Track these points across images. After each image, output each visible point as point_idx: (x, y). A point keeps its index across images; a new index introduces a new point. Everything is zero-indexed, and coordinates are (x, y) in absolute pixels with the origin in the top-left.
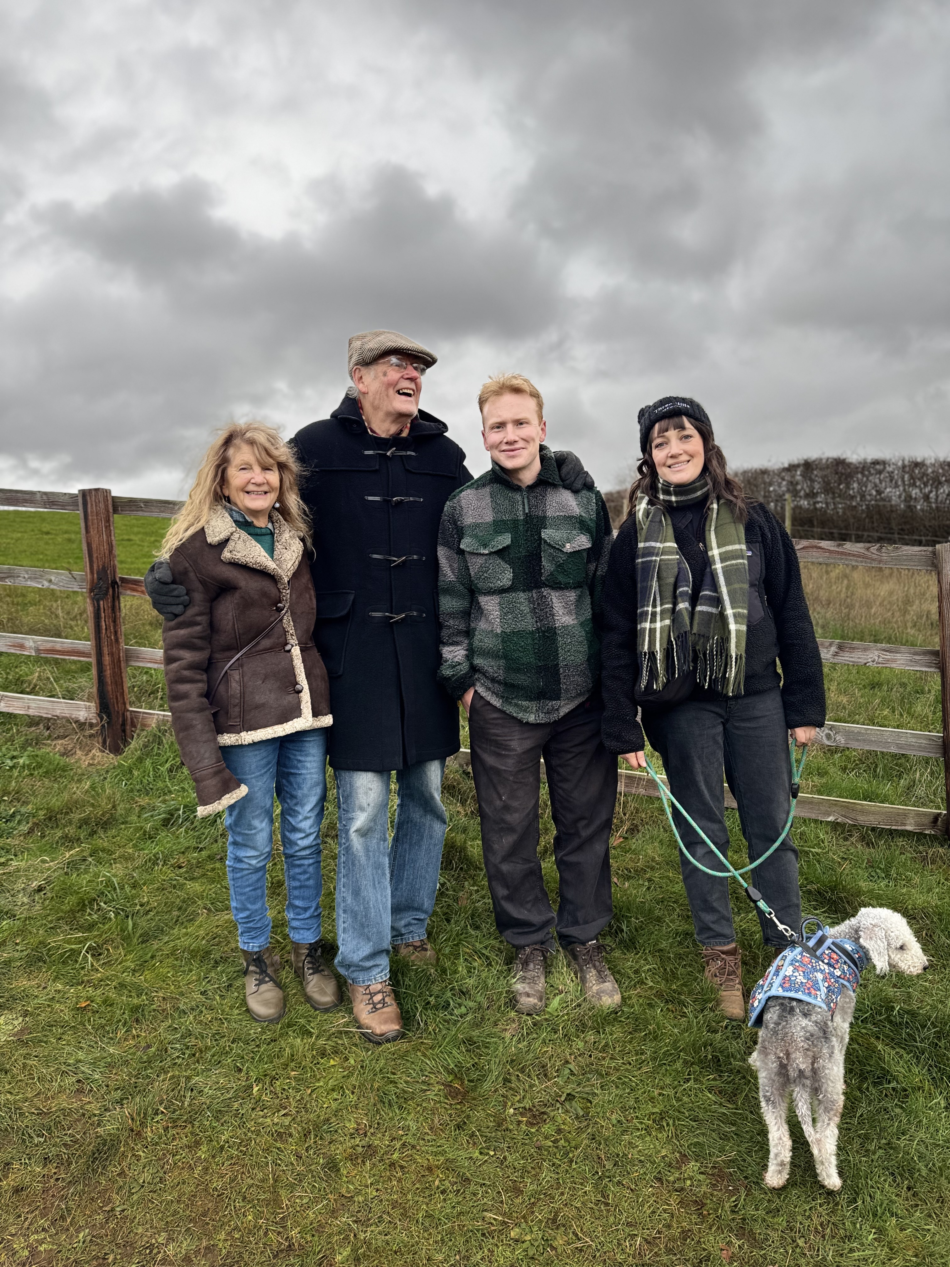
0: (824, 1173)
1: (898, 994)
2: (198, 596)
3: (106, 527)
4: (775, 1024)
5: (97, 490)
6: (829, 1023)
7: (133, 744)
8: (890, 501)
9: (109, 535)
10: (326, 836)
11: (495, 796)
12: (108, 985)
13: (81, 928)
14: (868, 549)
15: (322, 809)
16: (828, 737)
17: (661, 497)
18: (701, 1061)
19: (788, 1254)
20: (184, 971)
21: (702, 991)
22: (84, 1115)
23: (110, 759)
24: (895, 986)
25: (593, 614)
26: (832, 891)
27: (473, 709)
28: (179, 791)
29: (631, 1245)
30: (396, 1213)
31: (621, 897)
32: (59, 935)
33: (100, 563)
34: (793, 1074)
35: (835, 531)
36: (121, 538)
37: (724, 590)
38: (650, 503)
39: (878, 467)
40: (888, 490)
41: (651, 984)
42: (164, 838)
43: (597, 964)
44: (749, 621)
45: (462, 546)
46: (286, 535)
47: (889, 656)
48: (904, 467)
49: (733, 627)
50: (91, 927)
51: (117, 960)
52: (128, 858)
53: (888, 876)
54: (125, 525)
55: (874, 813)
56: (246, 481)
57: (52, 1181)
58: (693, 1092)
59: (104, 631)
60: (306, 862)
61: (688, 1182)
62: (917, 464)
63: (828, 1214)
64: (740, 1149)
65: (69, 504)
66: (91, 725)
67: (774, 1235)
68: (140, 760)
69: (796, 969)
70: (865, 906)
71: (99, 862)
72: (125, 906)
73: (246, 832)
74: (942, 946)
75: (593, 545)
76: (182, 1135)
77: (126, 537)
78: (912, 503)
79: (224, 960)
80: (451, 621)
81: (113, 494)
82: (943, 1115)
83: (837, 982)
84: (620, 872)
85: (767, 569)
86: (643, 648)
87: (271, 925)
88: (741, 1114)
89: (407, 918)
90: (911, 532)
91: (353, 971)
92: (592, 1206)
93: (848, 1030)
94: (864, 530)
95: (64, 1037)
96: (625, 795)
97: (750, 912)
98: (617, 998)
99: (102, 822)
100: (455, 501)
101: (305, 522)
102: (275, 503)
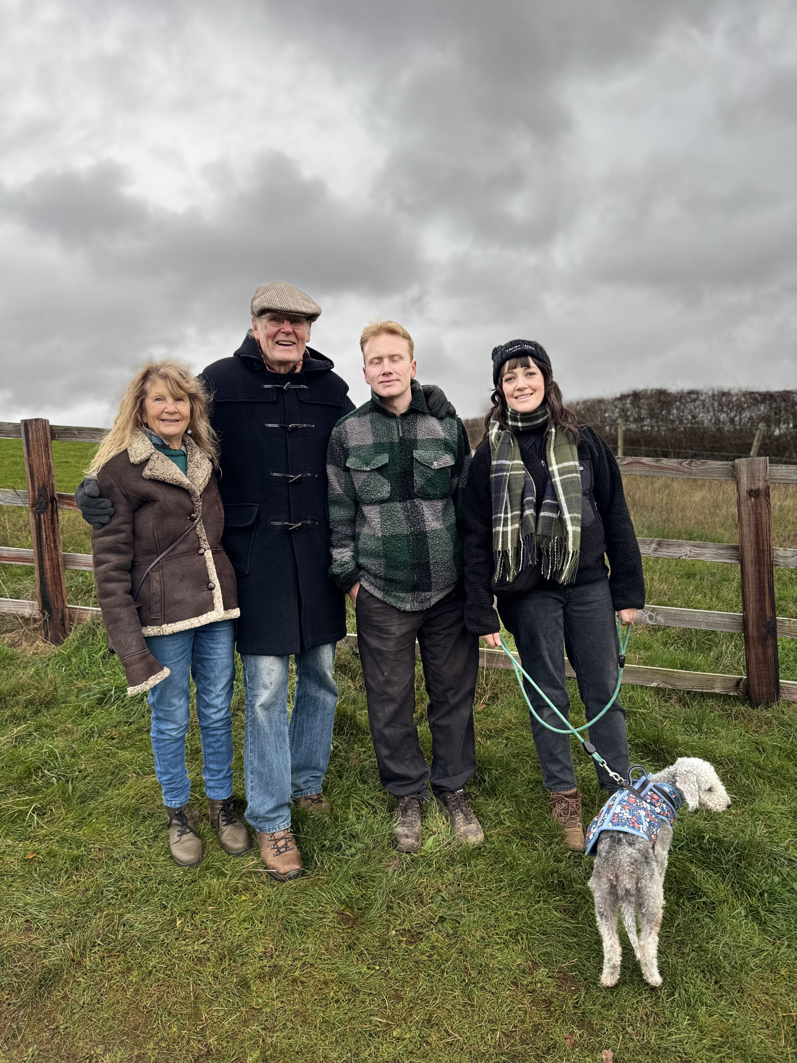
0: (648, 973)
1: (708, 826)
2: (122, 508)
3: (45, 451)
4: (607, 852)
5: (37, 420)
6: (651, 851)
7: (72, 636)
8: (703, 424)
9: (48, 458)
10: (237, 710)
11: (378, 672)
12: (52, 839)
13: (28, 792)
14: (680, 464)
16: (651, 617)
17: (510, 423)
18: (549, 886)
19: (619, 1039)
20: (117, 826)
21: (550, 829)
22: (31, 949)
23: (53, 649)
24: (705, 819)
25: (456, 520)
26: (655, 744)
27: (359, 601)
28: (111, 675)
29: (492, 1038)
30: (298, 1020)
31: (484, 753)
32: (8, 798)
33: (41, 482)
34: (621, 893)
35: (658, 449)
36: (59, 460)
37: (562, 498)
38: (501, 428)
39: (693, 396)
40: (701, 415)
41: (509, 824)
42: (99, 714)
43: (464, 808)
44: (582, 524)
45: (347, 465)
46: (198, 456)
47: (698, 551)
48: (714, 395)
49: (570, 528)
50: (36, 791)
51: (59, 818)
52: (67, 732)
53: (700, 730)
54: (63, 450)
55: (689, 680)
56: (161, 410)
57: (5, 1005)
58: (543, 911)
59: (44, 540)
60: (219, 732)
61: (539, 985)
62: (723, 394)
63: (651, 1006)
64: (581, 956)
65: (12, 432)
66: (35, 620)
67: (608, 1025)
68: (78, 649)
69: (623, 808)
70: (681, 756)
71: (43, 736)
72: (65, 772)
73: (167, 709)
74: (743, 786)
75: (456, 463)
76: (116, 963)
77: (64, 460)
78: (721, 426)
79: (151, 815)
80: (340, 528)
81: (51, 423)
82: (743, 923)
83: (657, 817)
84: (483, 733)
85: (595, 481)
86: (497, 548)
87: (190, 785)
88: (581, 928)
89: (306, 776)
90: (721, 449)
91: (260, 822)
92: (461, 1007)
93: (667, 857)
94: (681, 448)
95: (14, 884)
96: (487, 669)
97: (589, 762)
98: (481, 837)
99: (45, 702)
100: (341, 427)
101: (214, 445)
102: (187, 429)
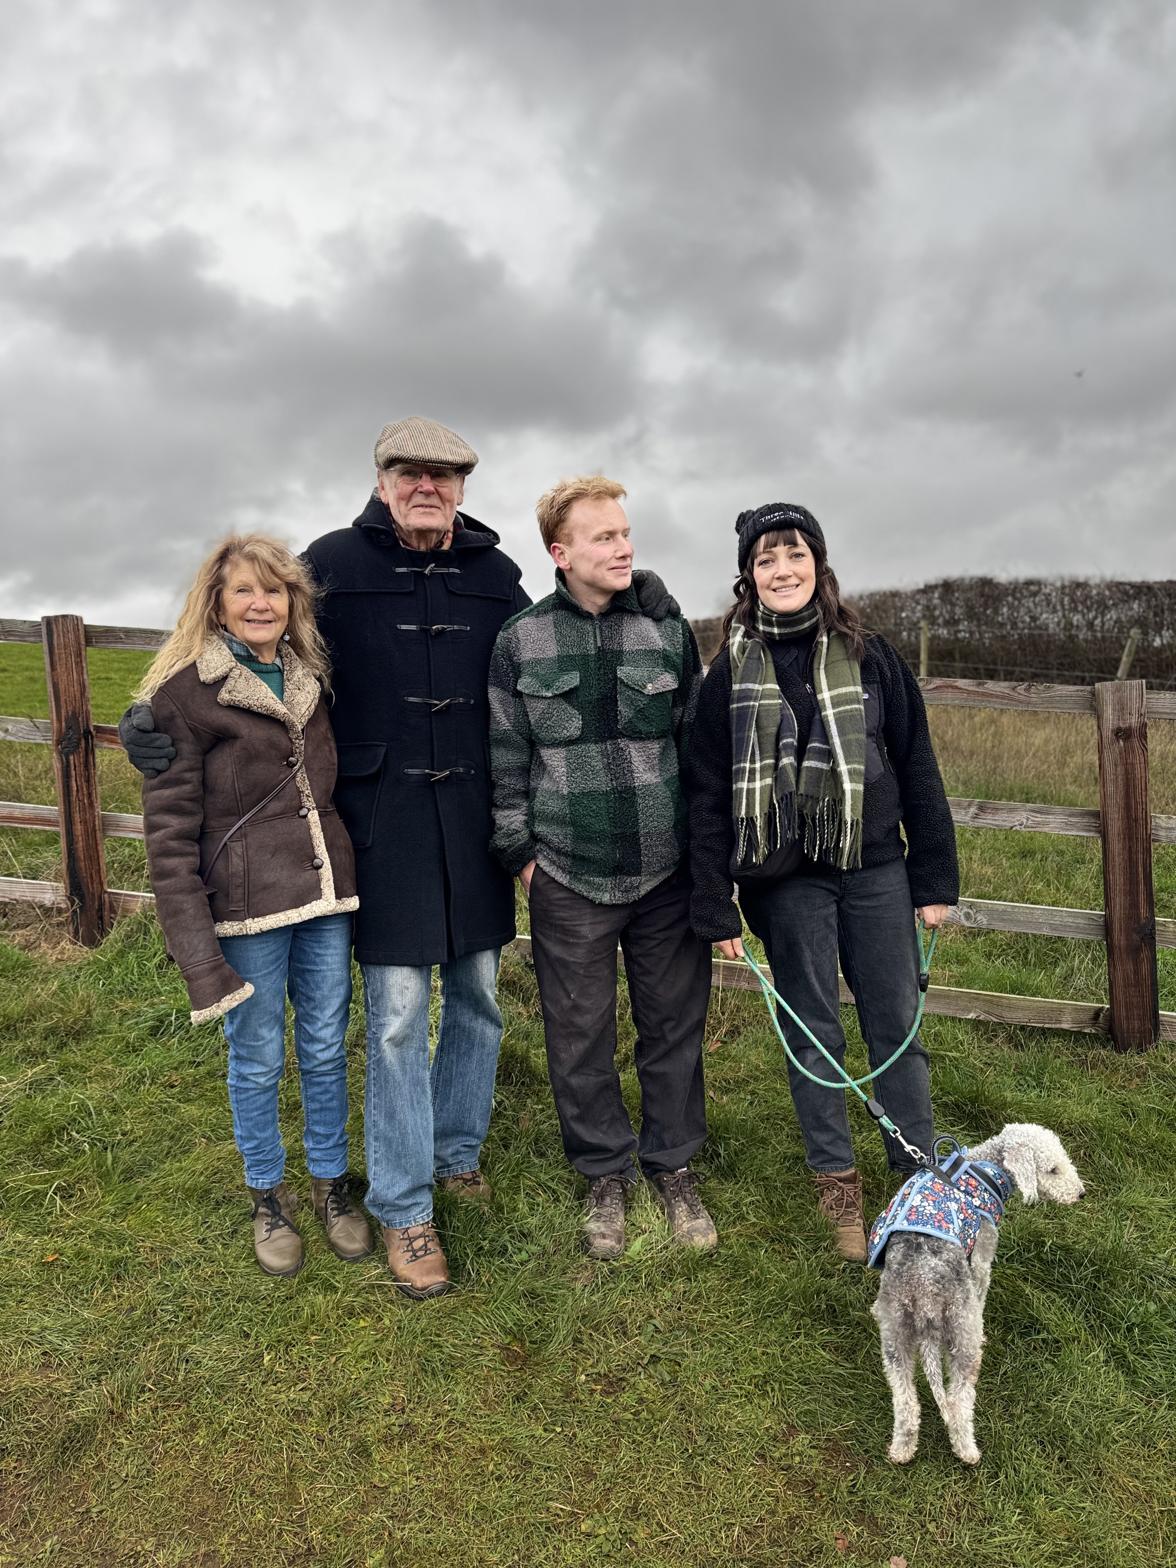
0: (959, 1444)
1: (1050, 1226)
2: (187, 748)
3: (77, 663)
4: (899, 1264)
5: (64, 617)
6: (965, 1263)
7: (113, 934)
8: (1047, 629)
9: (81, 673)
10: (356, 1046)
11: (562, 993)
12: (81, 1233)
13: (47, 1164)
14: (1014, 689)
15: (347, 1013)
16: (968, 916)
17: (761, 628)
18: (813, 1312)
19: (915, 1541)
20: (177, 1215)
21: (816, 1228)
22: (51, 1395)
23: (85, 953)
24: (1046, 1217)
25: (680, 770)
26: (973, 1103)
27: (534, 889)
28: (170, 992)
29: (727, 1537)
30: (441, 1505)
31: (719, 1115)
32: (18, 1173)
33: (70, 708)
34: (920, 1324)
35: (981, 666)
36: (97, 676)
37: (836, 741)
38: (746, 635)
39: (1032, 588)
40: (1044, 616)
41: (754, 1220)
42: (152, 1050)
43: (688, 1196)
44: (866, 779)
45: (519, 688)
46: (299, 673)
47: (1040, 818)
48: (1063, 587)
49: (847, 786)
50: (60, 1162)
51: (93, 1202)
52: (106, 1076)
53: (1039, 1084)
54: (102, 660)
55: (1023, 1009)
56: (245, 606)
57: (11, 1477)
58: (804, 1349)
59: (75, 794)
60: (328, 1079)
61: (797, 1459)
62: (1078, 585)
63: (964, 1493)
64: (859, 1417)
65: (28, 635)
66: (60, 911)
67: (900, 1520)
68: (122, 954)
69: (924, 1198)
71: (70, 1081)
72: (103, 1135)
73: (252, 1043)
74: (1103, 1168)
75: (680, 686)
76: (175, 1417)
77: (103, 675)
78: (1073, 632)
79: (228, 1200)
80: (506, 780)
81: (86, 622)
82: (1102, 1371)
83: (975, 1213)
84: (717, 1084)
85: (886, 715)
86: (740, 813)
87: (285, 1156)
88: (861, 1375)
89: (455, 1144)
90: (1073, 667)
91: (388, 1212)
92: (681, 1490)
93: (989, 1271)
94: (1015, 665)
95: (25, 1299)
96: (724, 990)
97: (874, 1130)
98: (713, 1238)
99: (73, 1031)
100: (510, 631)
101: (322, 658)
102: (284, 634)
